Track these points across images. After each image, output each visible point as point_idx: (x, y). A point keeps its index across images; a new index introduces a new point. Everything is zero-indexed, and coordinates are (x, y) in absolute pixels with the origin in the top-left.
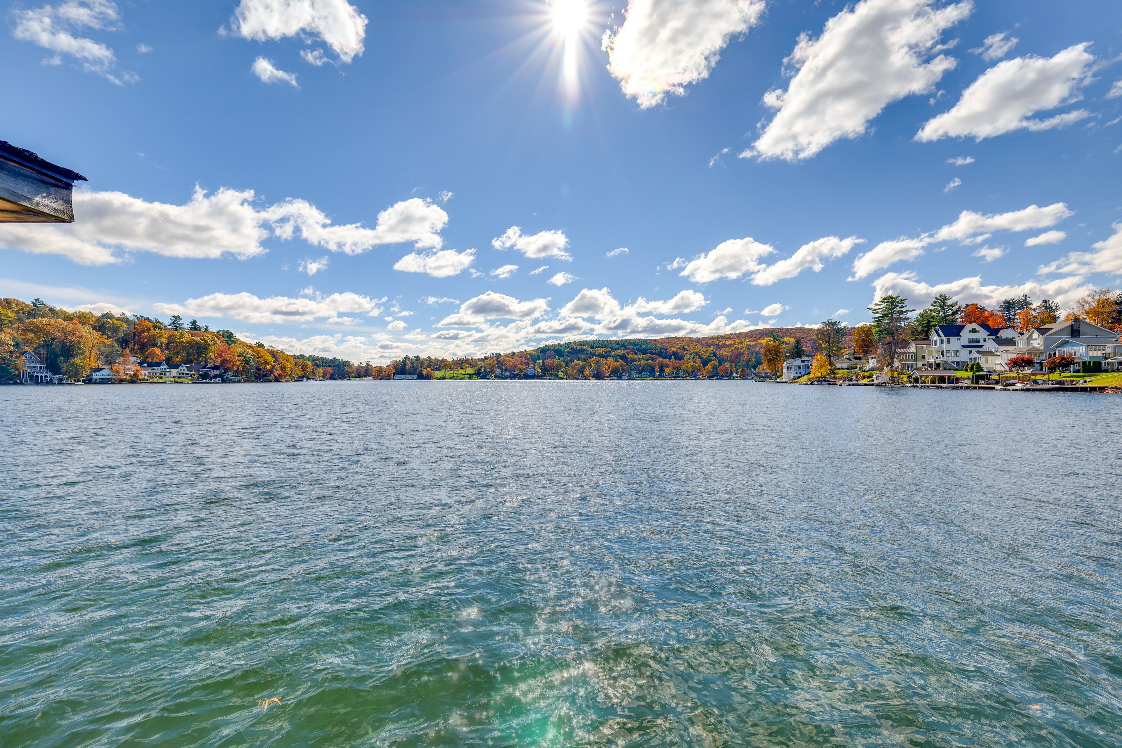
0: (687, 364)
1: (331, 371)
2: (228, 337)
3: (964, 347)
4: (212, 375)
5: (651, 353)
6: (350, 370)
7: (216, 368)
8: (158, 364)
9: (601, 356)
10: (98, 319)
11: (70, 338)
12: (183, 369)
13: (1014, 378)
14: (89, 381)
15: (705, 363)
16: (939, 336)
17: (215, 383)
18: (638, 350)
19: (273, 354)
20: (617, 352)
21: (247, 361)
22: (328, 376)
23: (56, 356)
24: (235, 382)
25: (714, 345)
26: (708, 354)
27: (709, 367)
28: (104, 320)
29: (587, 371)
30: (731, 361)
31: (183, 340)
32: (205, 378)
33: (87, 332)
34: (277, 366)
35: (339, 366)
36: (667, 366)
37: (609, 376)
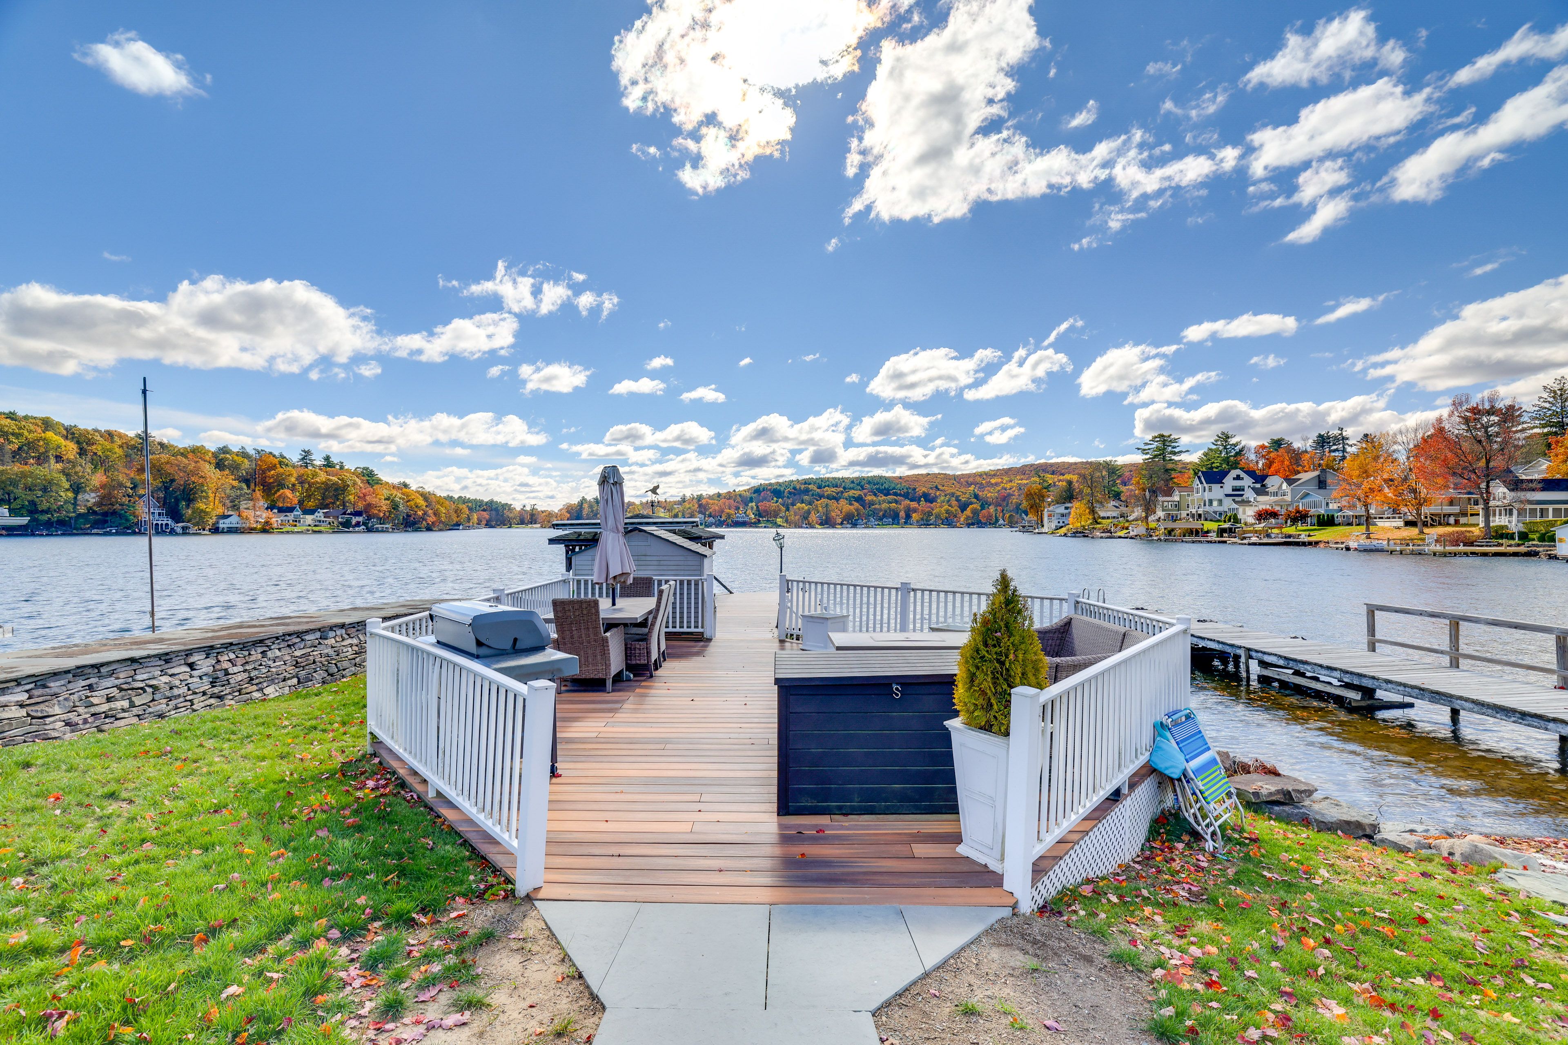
0: (940, 508)
1: (487, 517)
2: (369, 477)
3: (1227, 495)
4: (354, 522)
5: (896, 494)
6: (511, 515)
7: (358, 514)
8: (291, 510)
9: (829, 497)
10: (215, 455)
11: (193, 479)
12: (320, 515)
13: (1250, 532)
14: (215, 530)
15: (963, 507)
16: (1201, 483)
17: (359, 532)
18: (879, 490)
19: (425, 496)
20: (851, 493)
21: (395, 506)
22: (484, 522)
23: (177, 501)
24: (382, 531)
25: (975, 484)
26: (967, 496)
27: (968, 512)
28: (222, 456)
29: (813, 517)
30: (998, 505)
31: (318, 480)
32: (346, 526)
33: (208, 470)
34: (430, 512)
35: (496, 510)
36: (915, 511)
37: (842, 523)
